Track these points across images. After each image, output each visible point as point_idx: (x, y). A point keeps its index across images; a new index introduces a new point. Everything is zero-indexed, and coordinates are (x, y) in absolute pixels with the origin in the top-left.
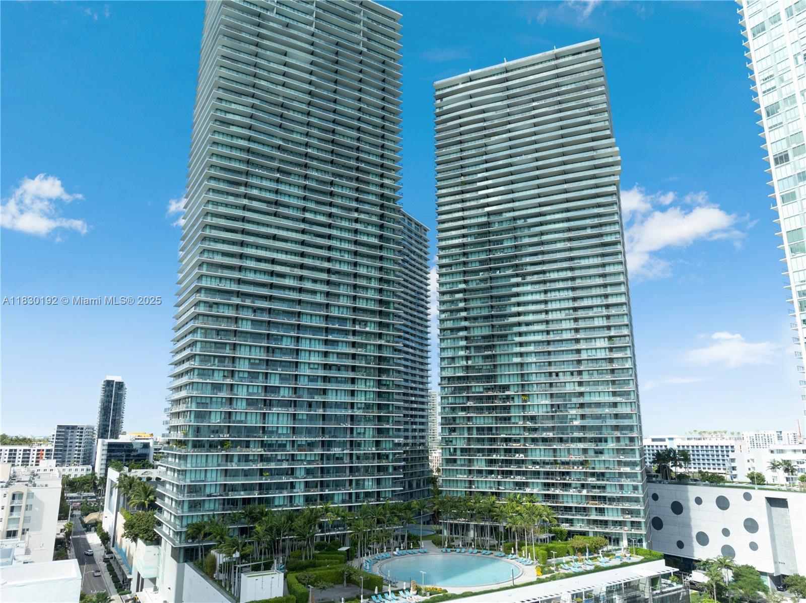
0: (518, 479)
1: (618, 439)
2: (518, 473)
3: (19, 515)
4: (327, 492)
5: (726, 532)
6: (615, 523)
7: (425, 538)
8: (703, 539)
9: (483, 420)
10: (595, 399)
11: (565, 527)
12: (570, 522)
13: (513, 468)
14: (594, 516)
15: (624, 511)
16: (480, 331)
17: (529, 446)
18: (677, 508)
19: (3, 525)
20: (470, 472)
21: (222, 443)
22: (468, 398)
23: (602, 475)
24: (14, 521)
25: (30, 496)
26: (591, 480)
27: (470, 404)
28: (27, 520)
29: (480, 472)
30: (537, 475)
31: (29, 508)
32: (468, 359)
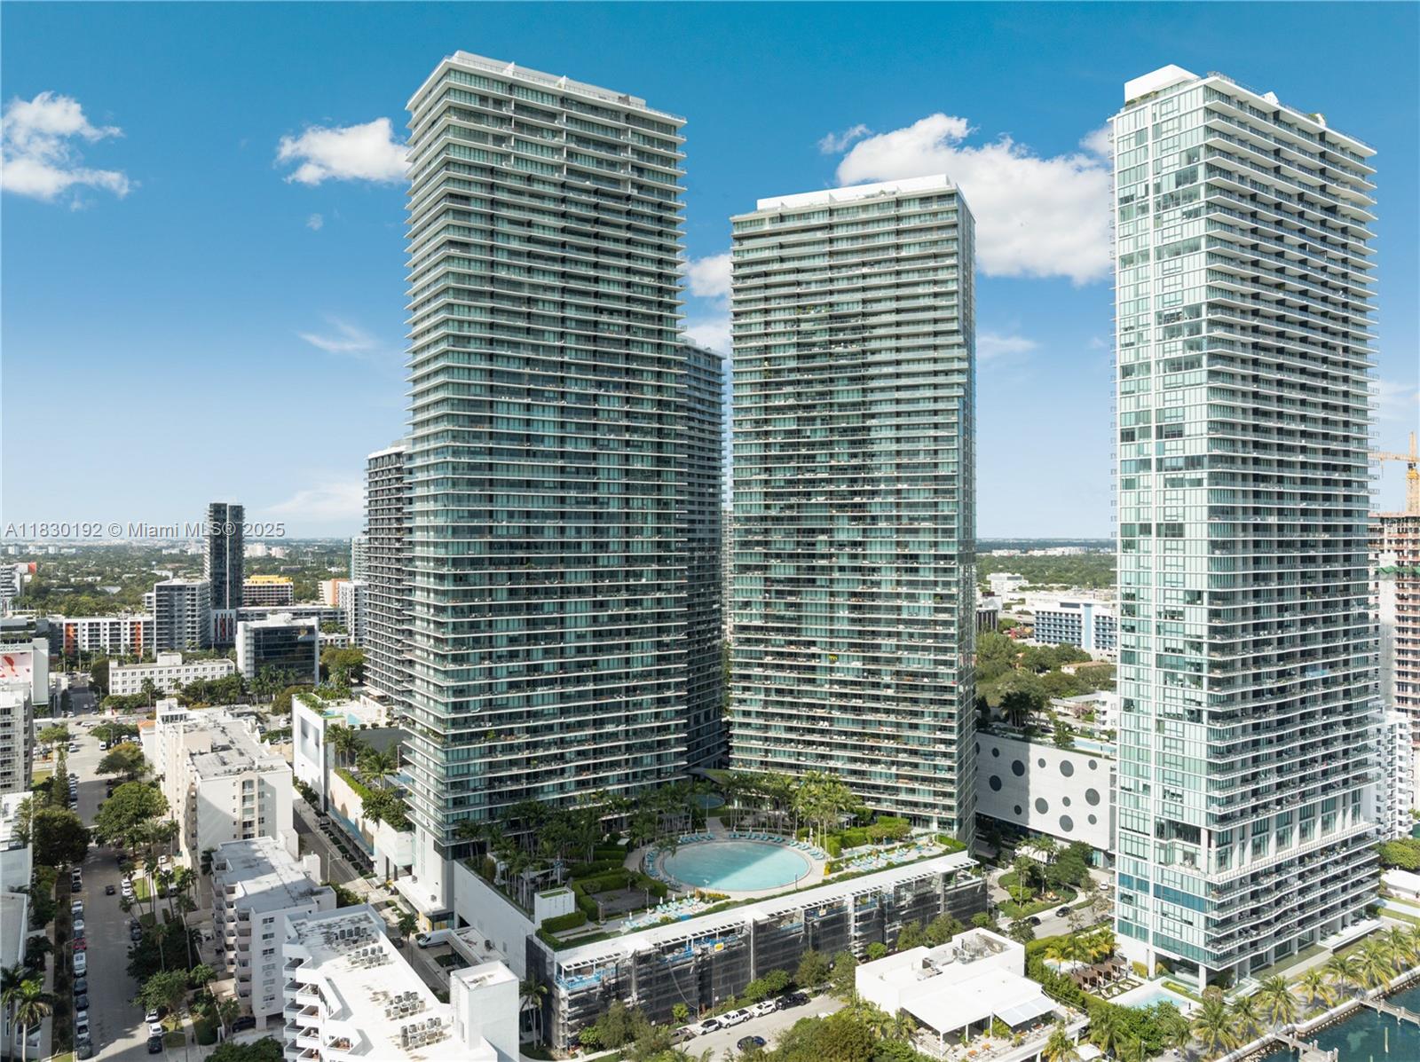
0: (821, 750)
1: (936, 715)
2: (822, 744)
3: (253, 804)
4: (601, 775)
5: (1066, 801)
6: (926, 805)
7: (713, 813)
8: (1042, 806)
9: (785, 679)
10: (914, 667)
11: (870, 806)
12: (878, 800)
13: (816, 738)
14: (903, 797)
15: (936, 794)
16: (784, 571)
17: (836, 714)
18: (1019, 768)
19: (238, 816)
20: (766, 739)
21: (485, 733)
22: (767, 653)
23: (914, 753)
24: (246, 811)
25: (261, 782)
26: (903, 757)
27: (768, 660)
28: (261, 808)
29: (777, 740)
30: (844, 746)
31: (261, 795)
32: (767, 605)
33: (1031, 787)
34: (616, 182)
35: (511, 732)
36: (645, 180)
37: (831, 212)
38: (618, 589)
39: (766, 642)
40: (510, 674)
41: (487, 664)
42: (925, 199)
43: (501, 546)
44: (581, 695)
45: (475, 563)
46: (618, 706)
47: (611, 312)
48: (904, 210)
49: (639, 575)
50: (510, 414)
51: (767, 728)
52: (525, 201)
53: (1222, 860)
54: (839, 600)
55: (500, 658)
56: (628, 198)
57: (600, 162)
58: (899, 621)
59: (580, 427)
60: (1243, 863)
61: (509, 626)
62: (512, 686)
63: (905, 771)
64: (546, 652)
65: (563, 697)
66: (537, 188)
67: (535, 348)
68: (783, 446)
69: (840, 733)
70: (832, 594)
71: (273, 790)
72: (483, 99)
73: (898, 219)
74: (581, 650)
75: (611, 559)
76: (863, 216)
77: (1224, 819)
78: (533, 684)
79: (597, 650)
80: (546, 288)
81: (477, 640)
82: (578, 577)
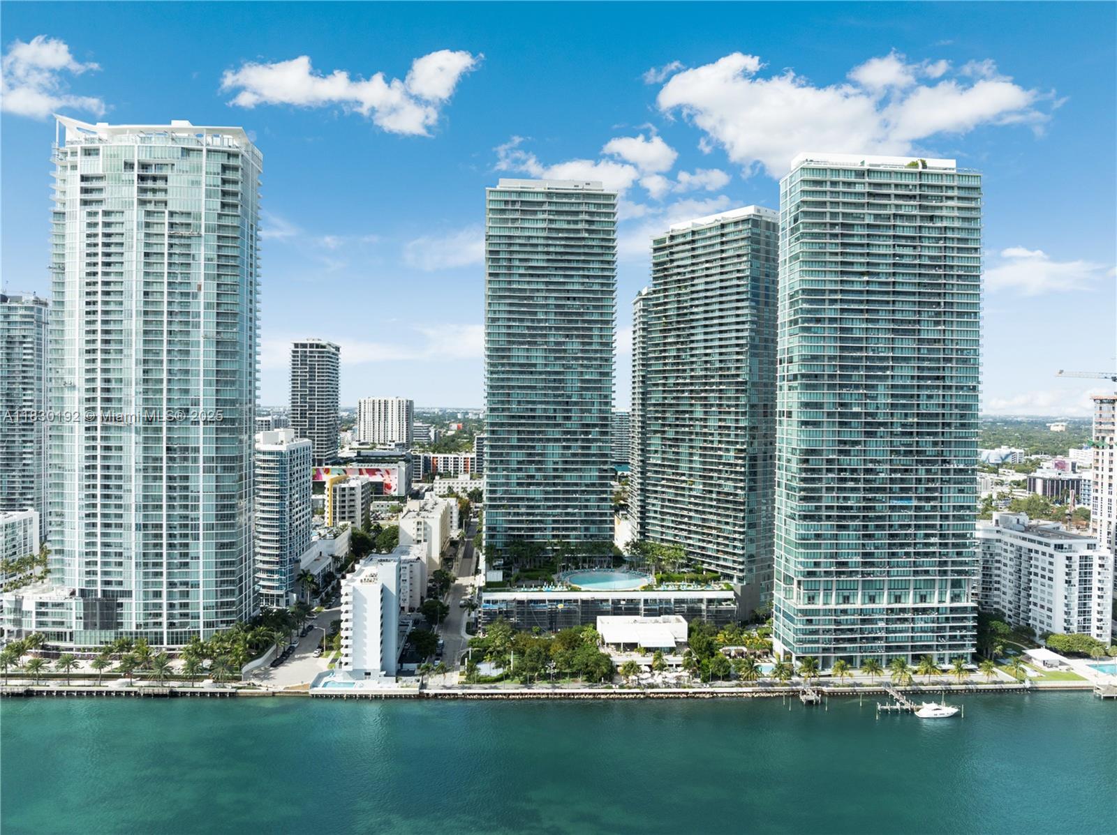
0: (686, 534)
1: (736, 517)
2: (686, 530)
3: (421, 532)
4: (565, 533)
6: (731, 568)
9: (671, 494)
10: (725, 490)
11: (705, 566)
12: (710, 564)
13: (683, 527)
14: (721, 563)
15: (735, 562)
16: (671, 434)
19: (414, 537)
20: (662, 526)
21: (503, 506)
22: (663, 479)
23: (727, 538)
24: (418, 535)
25: (425, 523)
26: (720, 540)
27: (664, 482)
28: (425, 535)
29: (668, 527)
30: (696, 533)
31: (425, 529)
32: (664, 452)
34: (578, 231)
35: (518, 506)
36: (593, 227)
37: (693, 233)
38: (577, 440)
39: (664, 473)
40: (518, 479)
41: (505, 473)
42: (736, 223)
43: (513, 417)
44: (555, 492)
45: (502, 425)
46: (576, 499)
47: (574, 299)
48: (726, 230)
49: (589, 433)
50: (519, 354)
51: (663, 520)
52: (528, 249)
53: (811, 599)
54: (694, 451)
55: (513, 470)
56: (584, 239)
57: (569, 222)
58: (720, 464)
59: (556, 358)
60: (828, 602)
61: (517, 456)
62: (519, 484)
63: (721, 548)
64: (537, 470)
65: (547, 492)
66: (534, 241)
67: (533, 321)
68: (673, 364)
69: (695, 525)
70: (691, 447)
71: (430, 527)
72: (506, 202)
73: (723, 235)
74: (555, 470)
75: (573, 425)
76: (709, 234)
77: (810, 574)
78: (529, 484)
79: (565, 470)
80: (538, 290)
81: (501, 461)
82: (555, 433)
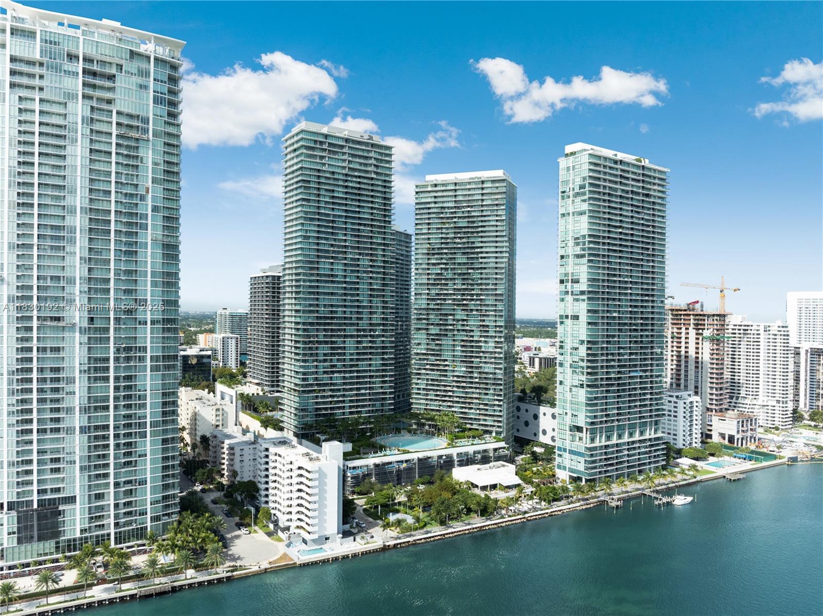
0: (449, 404)
1: (495, 389)
2: (450, 401)
3: (220, 418)
4: (359, 410)
5: (554, 430)
6: (491, 426)
7: (403, 429)
8: (544, 432)
9: (435, 375)
10: (486, 370)
11: (469, 426)
12: (472, 424)
13: (447, 399)
14: (482, 422)
15: (494, 421)
16: (434, 330)
17: (455, 389)
18: (536, 417)
19: (214, 422)
20: (427, 399)
21: (315, 390)
22: (427, 364)
23: (486, 405)
24: (218, 421)
25: (223, 409)
26: (481, 407)
27: (428, 367)
28: (223, 420)
29: (431, 400)
30: (458, 402)
31: (223, 415)
32: (428, 344)
33: (540, 425)
34: (367, 172)
35: (324, 390)
36: (379, 171)
37: (456, 184)
38: (366, 336)
39: (427, 359)
40: (324, 368)
41: (315, 363)
42: (493, 181)
43: (321, 318)
44: (351, 378)
45: (311, 324)
46: (366, 383)
47: (365, 225)
48: (485, 186)
49: (374, 331)
50: (325, 266)
51: (427, 395)
52: (331, 182)
54: (457, 343)
55: (320, 361)
56: (372, 179)
57: (361, 164)
58: (480, 352)
59: (352, 271)
61: (324, 349)
62: (325, 372)
63: (483, 412)
64: (338, 360)
65: (344, 378)
66: (336, 176)
67: (335, 240)
68: (435, 279)
69: (457, 397)
70: (454, 340)
71: (227, 413)
72: (315, 142)
73: (483, 189)
74: (351, 360)
75: (364, 324)
76: (468, 187)
77: (592, 423)
78: (333, 372)
79: (358, 360)
80: (340, 216)
81: (311, 354)
82: (351, 330)
